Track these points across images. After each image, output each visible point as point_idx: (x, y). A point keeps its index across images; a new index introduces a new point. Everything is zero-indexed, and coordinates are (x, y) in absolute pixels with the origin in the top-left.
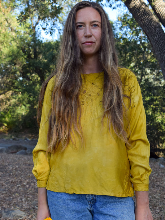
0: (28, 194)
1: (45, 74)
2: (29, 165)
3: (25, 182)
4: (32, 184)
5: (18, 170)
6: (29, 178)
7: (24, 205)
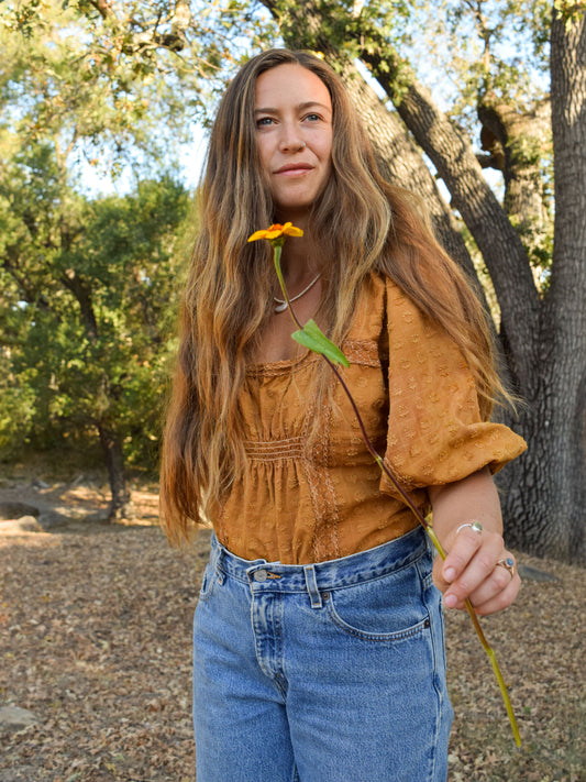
0: (45, 652)
1: (93, 290)
2: (46, 563)
3: (35, 616)
4: (57, 622)
5: (12, 581)
6: (47, 604)
7: (32, 689)
